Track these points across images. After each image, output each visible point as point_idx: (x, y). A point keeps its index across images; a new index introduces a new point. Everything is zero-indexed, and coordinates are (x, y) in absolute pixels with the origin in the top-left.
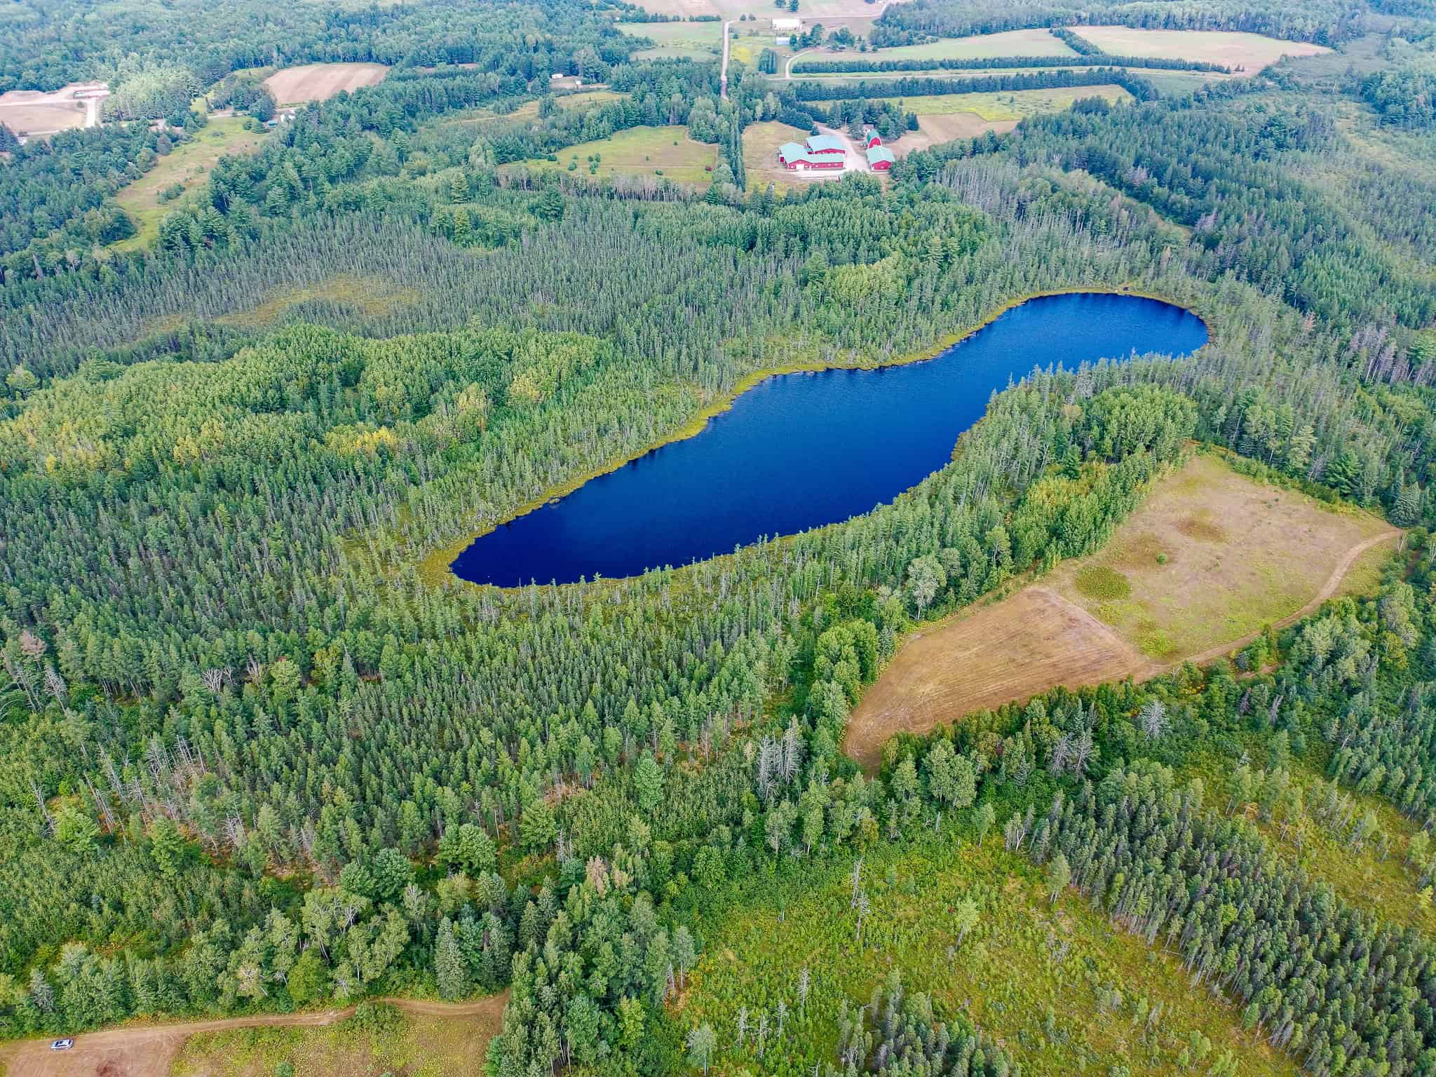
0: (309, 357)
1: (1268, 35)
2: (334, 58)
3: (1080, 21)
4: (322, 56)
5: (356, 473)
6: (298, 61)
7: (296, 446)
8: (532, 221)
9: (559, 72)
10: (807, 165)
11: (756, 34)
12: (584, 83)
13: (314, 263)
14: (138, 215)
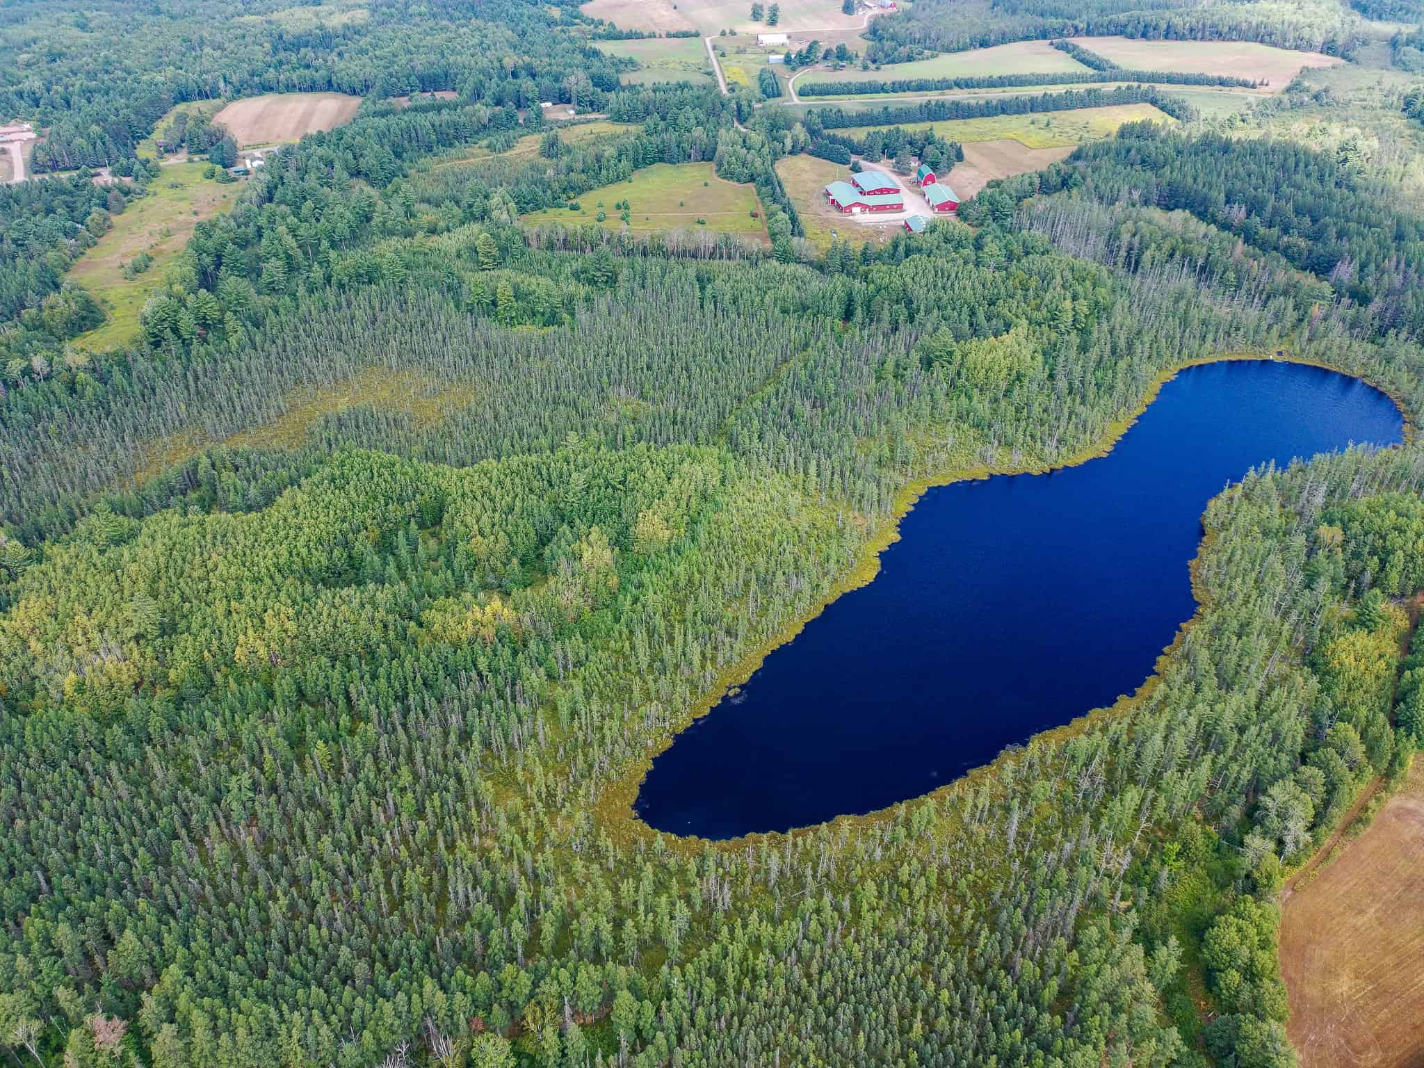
0: (375, 498)
1: (1275, 45)
2: (290, 88)
3: (1077, 32)
4: (275, 86)
5: (480, 674)
6: (249, 91)
7: (391, 634)
8: (582, 291)
9: (547, 100)
10: (864, 207)
11: (744, 52)
12: (578, 113)
13: (339, 358)
14: (102, 295)
